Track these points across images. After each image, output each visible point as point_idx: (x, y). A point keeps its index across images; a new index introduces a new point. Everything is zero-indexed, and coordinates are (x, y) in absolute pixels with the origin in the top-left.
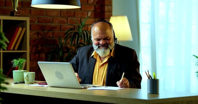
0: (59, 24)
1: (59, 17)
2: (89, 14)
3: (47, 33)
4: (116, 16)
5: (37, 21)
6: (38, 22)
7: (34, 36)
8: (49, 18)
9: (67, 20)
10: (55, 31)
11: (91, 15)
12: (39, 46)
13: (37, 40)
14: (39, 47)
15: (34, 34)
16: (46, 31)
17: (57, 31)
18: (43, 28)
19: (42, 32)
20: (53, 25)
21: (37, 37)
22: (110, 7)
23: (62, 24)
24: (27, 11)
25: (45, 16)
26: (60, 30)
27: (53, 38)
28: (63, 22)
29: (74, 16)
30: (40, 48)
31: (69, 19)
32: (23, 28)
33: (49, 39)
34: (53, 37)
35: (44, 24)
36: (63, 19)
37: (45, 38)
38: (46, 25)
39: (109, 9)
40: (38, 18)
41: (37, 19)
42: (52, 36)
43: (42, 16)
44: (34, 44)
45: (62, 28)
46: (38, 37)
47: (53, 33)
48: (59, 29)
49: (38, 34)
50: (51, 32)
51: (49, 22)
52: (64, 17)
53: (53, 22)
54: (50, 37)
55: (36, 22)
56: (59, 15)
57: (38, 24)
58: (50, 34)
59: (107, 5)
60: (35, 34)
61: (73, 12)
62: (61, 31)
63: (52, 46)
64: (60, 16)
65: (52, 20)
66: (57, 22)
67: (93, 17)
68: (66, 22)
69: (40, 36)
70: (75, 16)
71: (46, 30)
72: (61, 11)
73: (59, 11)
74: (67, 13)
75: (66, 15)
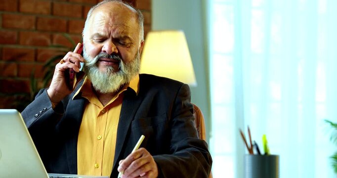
0: (33, 48)
1: (33, 30)
3: (5, 67)
8: (10, 33)
9: (52, 38)
10: (23, 63)
16: (2, 63)
17: (29, 64)
20: (19, 48)
22: (147, 14)
23: (39, 48)
26: (36, 59)
27: (18, 79)
28: (44, 44)
29: (67, 31)
31: (57, 36)
33: (10, 79)
34: (18, 75)
36: (43, 37)
37: (1, 78)
38: (2, 49)
42: (15, 73)
45: (39, 57)
47: (19, 67)
48: (34, 59)
50: (14, 64)
51: (11, 41)
52: (44, 31)
53: (18, 43)
54: (12, 76)
56: (33, 27)
58: (13, 69)
61: (65, 22)
62: (35, 64)
63: (15, 96)
64: (36, 29)
65: (16, 37)
66: (28, 42)
68: (49, 43)
70: (70, 31)
71: (1, 59)
72: (37, 19)
73: (33, 18)
74: (51, 23)
75: (49, 28)
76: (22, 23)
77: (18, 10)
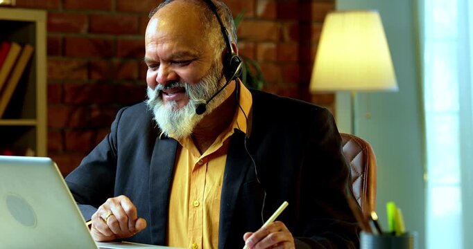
2: (261, 9)
3: (121, 66)
4: (344, 11)
5: (86, 26)
6: (90, 30)
7: (77, 75)
8: (127, 18)
11: (267, 11)
12: (94, 106)
13: (86, 90)
14: (93, 110)
15: (75, 70)
16: (116, 61)
18: (105, 50)
19: (103, 64)
21: (85, 77)
25: (114, 10)
30: (96, 113)
33: (128, 84)
34: (140, 79)
35: (111, 37)
38: (116, 41)
40: (91, 18)
41: (86, 19)
43: (103, 13)
46: (90, 77)
47: (140, 66)
49: (90, 67)
50: (133, 63)
51: (128, 29)
54: (129, 79)
55: (84, 30)
57: (92, 36)
58: (132, 69)
60: (81, 67)
65: (136, 25)
67: (273, 15)
69: (96, 76)
76: (145, 4)
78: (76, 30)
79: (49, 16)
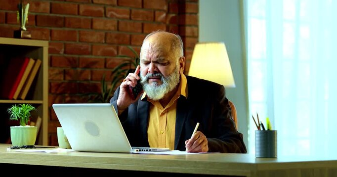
0: (104, 57)
1: (103, 43)
3: (81, 72)
4: (205, 43)
5: (63, 50)
6: (65, 52)
7: (58, 77)
8: (85, 46)
9: (118, 49)
10: (95, 69)
12: (67, 95)
13: (63, 85)
14: (67, 97)
15: (57, 74)
16: (79, 69)
17: (99, 70)
18: (73, 63)
19: (72, 71)
20: (92, 57)
21: (62, 79)
22: (195, 29)
23: (108, 57)
24: (45, 32)
25: (78, 41)
26: (105, 67)
27: (91, 82)
28: (111, 54)
29: (130, 44)
30: (68, 99)
31: (122, 47)
32: (36, 60)
33: (85, 83)
34: (92, 80)
35: (77, 56)
36: (111, 48)
37: (78, 82)
38: (79, 58)
39: (193, 33)
40: (65, 45)
41: (63, 46)
42: (89, 78)
43: (73, 43)
44: (58, 92)
45: (107, 65)
46: (65, 79)
47: (92, 73)
48: (103, 67)
49: (65, 73)
50: (88, 71)
51: (86, 52)
52: (111, 44)
53: (91, 53)
54: (87, 80)
55: (62, 53)
56: (104, 41)
57: (66, 55)
58: (87, 74)
59: (190, 25)
60: (60, 73)
61: (128, 36)
62: (105, 70)
63: (90, 96)
64: (105, 42)
65: (90, 50)
66: (99, 53)
68: (116, 53)
69: (68, 78)
70: (132, 43)
71: (79, 67)
72: (106, 34)
73: (103, 33)
74: (117, 37)
75: (115, 41)
76: (94, 38)
77: (92, 28)
78: (58, 52)
79: (50, 44)
